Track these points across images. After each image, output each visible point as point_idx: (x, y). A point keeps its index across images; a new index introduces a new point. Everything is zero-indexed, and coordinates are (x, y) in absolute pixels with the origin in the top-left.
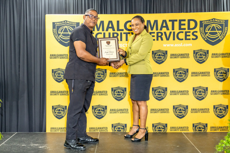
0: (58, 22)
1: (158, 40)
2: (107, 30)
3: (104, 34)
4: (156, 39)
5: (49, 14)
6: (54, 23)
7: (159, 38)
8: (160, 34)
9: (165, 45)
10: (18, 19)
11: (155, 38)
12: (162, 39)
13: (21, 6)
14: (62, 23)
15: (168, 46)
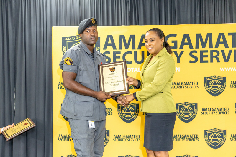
0: (70, 37)
1: (212, 61)
2: (140, 48)
3: (135, 53)
4: (209, 61)
5: (57, 25)
6: (64, 39)
7: (215, 59)
8: (215, 54)
9: (222, 69)
10: (13, 32)
11: (209, 59)
12: (218, 61)
13: (18, 14)
14: (75, 38)
15: (226, 70)
